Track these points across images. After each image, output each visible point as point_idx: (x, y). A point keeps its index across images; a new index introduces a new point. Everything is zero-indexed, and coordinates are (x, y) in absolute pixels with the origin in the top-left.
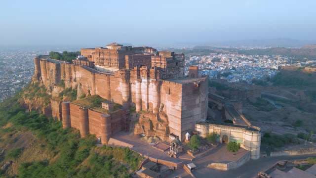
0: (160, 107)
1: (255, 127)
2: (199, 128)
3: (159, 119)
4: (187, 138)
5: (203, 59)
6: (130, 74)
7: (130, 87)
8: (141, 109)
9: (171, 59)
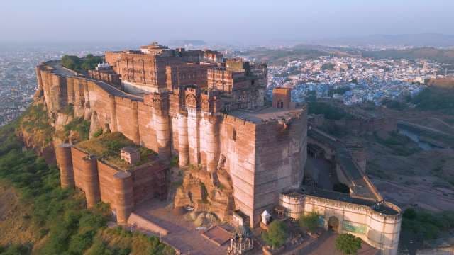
0: (220, 162)
1: (390, 205)
2: (287, 202)
3: (217, 183)
4: (264, 221)
5: (308, 65)
6: (169, 101)
7: (169, 123)
8: (188, 162)
9: (243, 75)
